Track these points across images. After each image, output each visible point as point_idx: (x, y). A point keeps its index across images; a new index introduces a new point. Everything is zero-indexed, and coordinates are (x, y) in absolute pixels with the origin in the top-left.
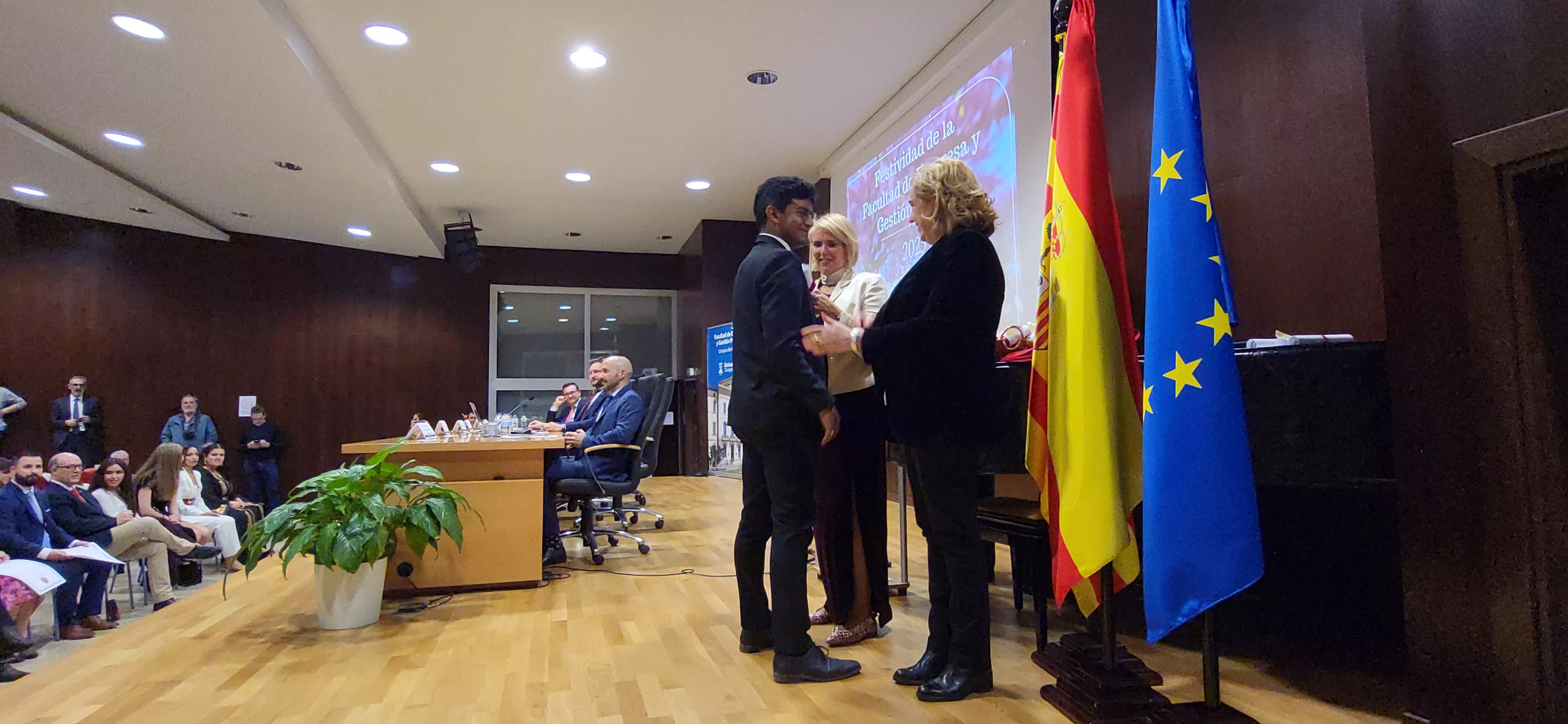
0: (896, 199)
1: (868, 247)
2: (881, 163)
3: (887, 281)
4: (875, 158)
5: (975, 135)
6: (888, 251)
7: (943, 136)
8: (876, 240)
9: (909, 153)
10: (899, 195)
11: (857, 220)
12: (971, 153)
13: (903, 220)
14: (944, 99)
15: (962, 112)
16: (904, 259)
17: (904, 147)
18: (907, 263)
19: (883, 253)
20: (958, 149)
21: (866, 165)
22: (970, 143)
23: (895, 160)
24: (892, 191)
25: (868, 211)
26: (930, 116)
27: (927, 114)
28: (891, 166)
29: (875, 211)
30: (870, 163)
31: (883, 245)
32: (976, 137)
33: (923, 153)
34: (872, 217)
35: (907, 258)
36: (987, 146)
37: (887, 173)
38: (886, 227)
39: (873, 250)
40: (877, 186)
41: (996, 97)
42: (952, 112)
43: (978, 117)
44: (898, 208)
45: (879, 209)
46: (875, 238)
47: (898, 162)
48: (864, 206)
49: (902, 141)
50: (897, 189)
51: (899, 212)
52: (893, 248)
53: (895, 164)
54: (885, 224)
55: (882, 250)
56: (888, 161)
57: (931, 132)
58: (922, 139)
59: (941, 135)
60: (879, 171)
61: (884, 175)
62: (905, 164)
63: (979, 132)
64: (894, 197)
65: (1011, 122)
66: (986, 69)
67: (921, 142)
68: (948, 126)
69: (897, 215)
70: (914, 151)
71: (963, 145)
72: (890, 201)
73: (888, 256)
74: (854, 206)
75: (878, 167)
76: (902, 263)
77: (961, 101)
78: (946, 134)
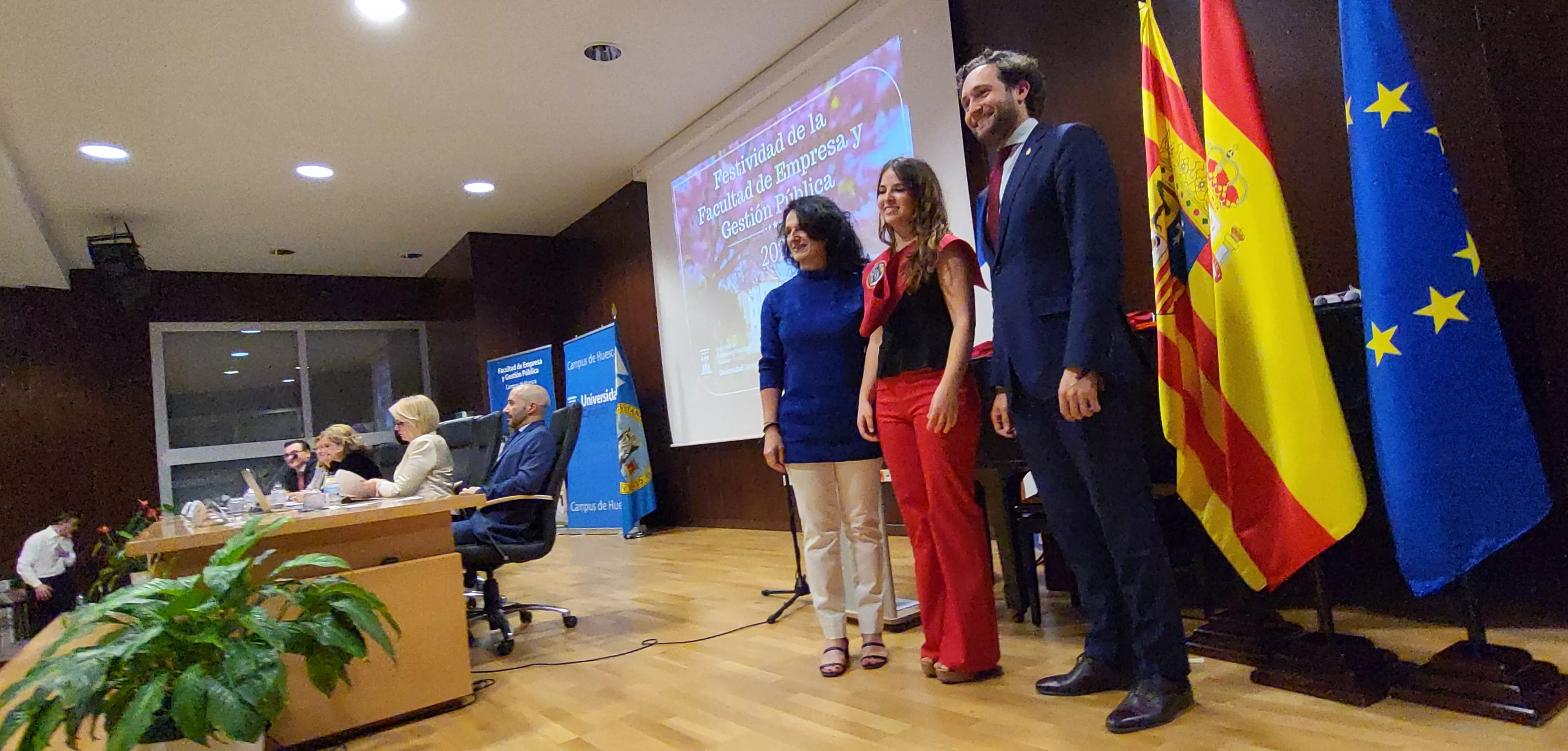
0: (746, 200)
1: (709, 254)
2: (724, 165)
4: (713, 157)
5: (855, 128)
6: (739, 257)
7: (811, 131)
8: (720, 247)
9: (764, 151)
10: (752, 196)
11: (691, 227)
12: (853, 149)
13: (759, 222)
14: (811, 89)
15: (835, 104)
16: (764, 265)
17: (756, 143)
19: (732, 260)
20: (833, 143)
21: (700, 165)
22: (849, 136)
23: (742, 157)
24: (741, 192)
25: (706, 215)
26: (790, 110)
27: (788, 107)
28: (737, 164)
29: (717, 215)
30: (706, 162)
31: (732, 251)
32: (857, 130)
33: (783, 149)
34: (714, 223)
35: (768, 263)
36: (873, 140)
37: (731, 173)
38: (735, 231)
39: (716, 258)
40: (717, 187)
41: (882, 86)
42: (822, 104)
43: (858, 108)
44: (752, 210)
45: (723, 212)
46: (718, 245)
47: (747, 160)
48: (700, 210)
49: (750, 137)
50: (748, 190)
51: (752, 214)
52: (746, 253)
53: (743, 162)
54: (733, 228)
55: (730, 257)
56: (731, 160)
57: (793, 127)
58: (780, 134)
59: (808, 129)
60: (720, 171)
61: (728, 175)
62: (758, 161)
63: (862, 124)
64: (743, 198)
65: (904, 113)
66: (866, 58)
67: (779, 137)
68: (817, 120)
69: (751, 217)
70: (770, 148)
71: (840, 139)
72: (739, 203)
73: (740, 263)
74: (684, 210)
75: (718, 166)
76: (761, 269)
77: (834, 91)
78: (815, 128)
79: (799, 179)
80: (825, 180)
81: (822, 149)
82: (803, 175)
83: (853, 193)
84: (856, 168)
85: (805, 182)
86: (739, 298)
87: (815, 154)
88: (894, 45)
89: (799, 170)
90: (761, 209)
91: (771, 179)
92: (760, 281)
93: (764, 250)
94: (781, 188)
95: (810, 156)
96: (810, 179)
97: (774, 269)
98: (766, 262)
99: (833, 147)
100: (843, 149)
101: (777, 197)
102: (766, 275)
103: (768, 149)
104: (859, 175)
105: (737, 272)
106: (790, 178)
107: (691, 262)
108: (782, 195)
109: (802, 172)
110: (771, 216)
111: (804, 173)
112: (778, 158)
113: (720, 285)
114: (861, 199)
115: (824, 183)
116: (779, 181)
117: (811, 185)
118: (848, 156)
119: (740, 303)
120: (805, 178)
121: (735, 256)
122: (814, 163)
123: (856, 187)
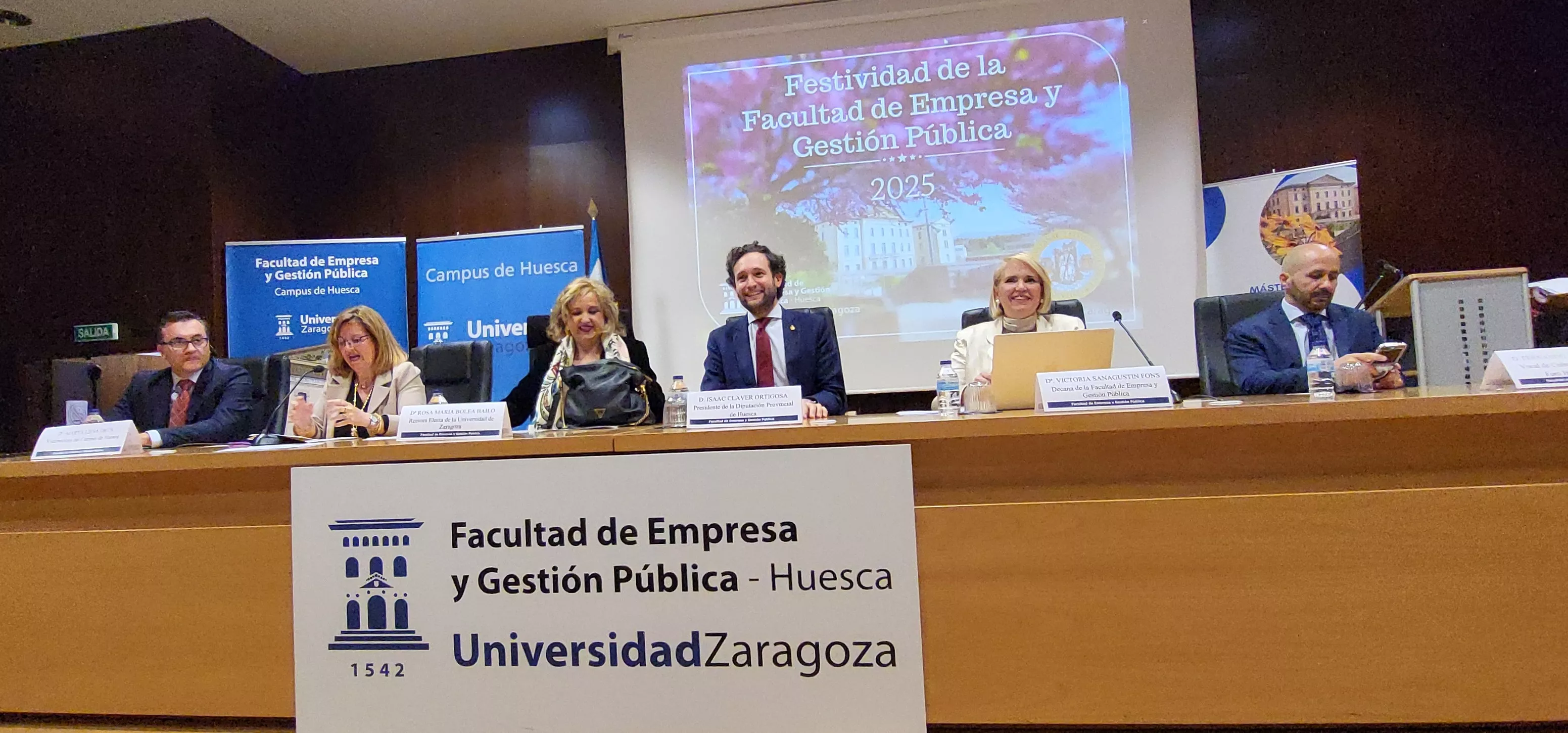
0: (849, 121)
1: (760, 169)
2: (807, 69)
3: (824, 221)
4: (786, 58)
5: (1051, 87)
6: (826, 182)
7: (979, 72)
8: (784, 164)
9: (891, 74)
10: (860, 117)
11: (723, 130)
12: (1043, 107)
14: (983, 31)
15: (1022, 55)
16: (874, 198)
18: (882, 204)
19: (809, 184)
20: (1015, 94)
21: (754, 61)
22: (1040, 93)
23: (848, 71)
24: (841, 110)
25: (760, 121)
26: (946, 42)
27: (942, 38)
28: (836, 77)
29: (785, 126)
30: (768, 59)
31: (810, 175)
32: (1053, 91)
33: (927, 78)
34: (776, 134)
35: (883, 198)
36: (1075, 105)
37: (821, 83)
38: (821, 151)
39: (775, 177)
40: (790, 94)
41: (1092, 59)
42: (1001, 50)
43: (1057, 69)
44: (859, 133)
45: (798, 125)
46: (782, 162)
47: (857, 76)
48: (747, 114)
49: (869, 52)
50: (855, 110)
51: (859, 139)
52: (840, 180)
54: (817, 147)
55: (804, 181)
56: (827, 69)
57: (949, 61)
58: (925, 63)
59: (974, 70)
60: (800, 76)
61: (816, 84)
62: (879, 82)
63: (1061, 86)
64: (839, 116)
65: (1122, 91)
66: (1074, 25)
67: (923, 66)
68: (990, 64)
69: (857, 141)
70: (903, 73)
71: (1026, 93)
72: (834, 121)
73: (827, 191)
74: (710, 107)
75: (795, 70)
76: (870, 203)
77: (1022, 44)
78: (986, 71)
79: (952, 119)
80: (996, 128)
81: (996, 95)
82: (958, 115)
83: (1040, 151)
84: (1046, 126)
85: (962, 124)
86: (819, 229)
87: (982, 98)
88: (1118, 25)
89: (953, 109)
90: (878, 137)
91: (900, 107)
92: (863, 215)
93: (878, 183)
94: (920, 121)
95: (975, 99)
96: (972, 122)
97: (890, 205)
98: (878, 196)
99: (1016, 99)
100: (1029, 103)
101: (910, 129)
102: (876, 211)
103: (899, 74)
104: (1050, 135)
105: (818, 200)
106: (935, 114)
107: (720, 174)
108: (920, 129)
109: (958, 111)
110: (895, 147)
111: (962, 113)
112: (918, 88)
113: (779, 209)
114: (1051, 160)
115: (994, 131)
116: (915, 112)
117: (972, 129)
118: (1033, 112)
119: (820, 235)
120: (961, 119)
121: (816, 181)
122: (979, 106)
123: (1044, 145)
